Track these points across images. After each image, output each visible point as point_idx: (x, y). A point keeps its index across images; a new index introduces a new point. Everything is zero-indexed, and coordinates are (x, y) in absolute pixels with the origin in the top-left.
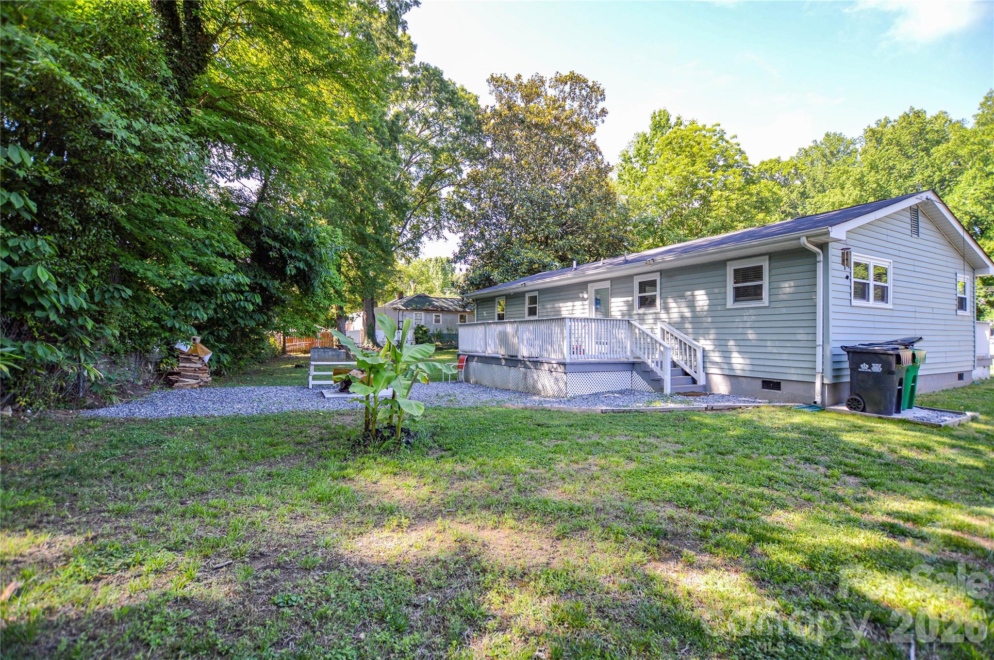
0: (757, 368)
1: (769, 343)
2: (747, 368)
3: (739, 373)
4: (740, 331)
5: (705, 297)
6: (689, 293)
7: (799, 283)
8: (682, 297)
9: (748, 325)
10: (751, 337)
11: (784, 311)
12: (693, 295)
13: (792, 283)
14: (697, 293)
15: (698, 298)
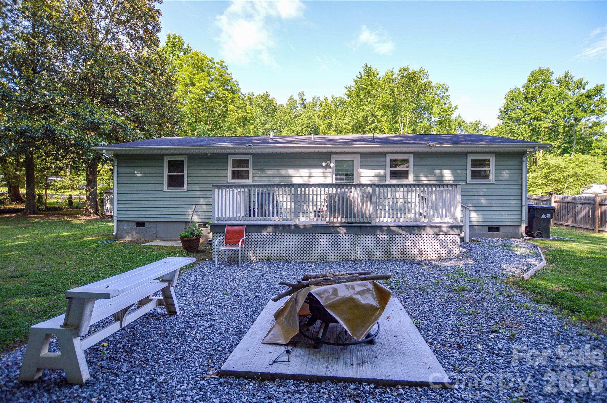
0: (486, 220)
1: (494, 205)
2: (481, 220)
3: (475, 223)
4: (476, 197)
5: (450, 175)
6: (438, 171)
7: (513, 171)
8: (433, 173)
9: (481, 194)
10: (483, 201)
11: (503, 186)
12: (441, 173)
13: (507, 171)
14: (445, 171)
15: (445, 175)
